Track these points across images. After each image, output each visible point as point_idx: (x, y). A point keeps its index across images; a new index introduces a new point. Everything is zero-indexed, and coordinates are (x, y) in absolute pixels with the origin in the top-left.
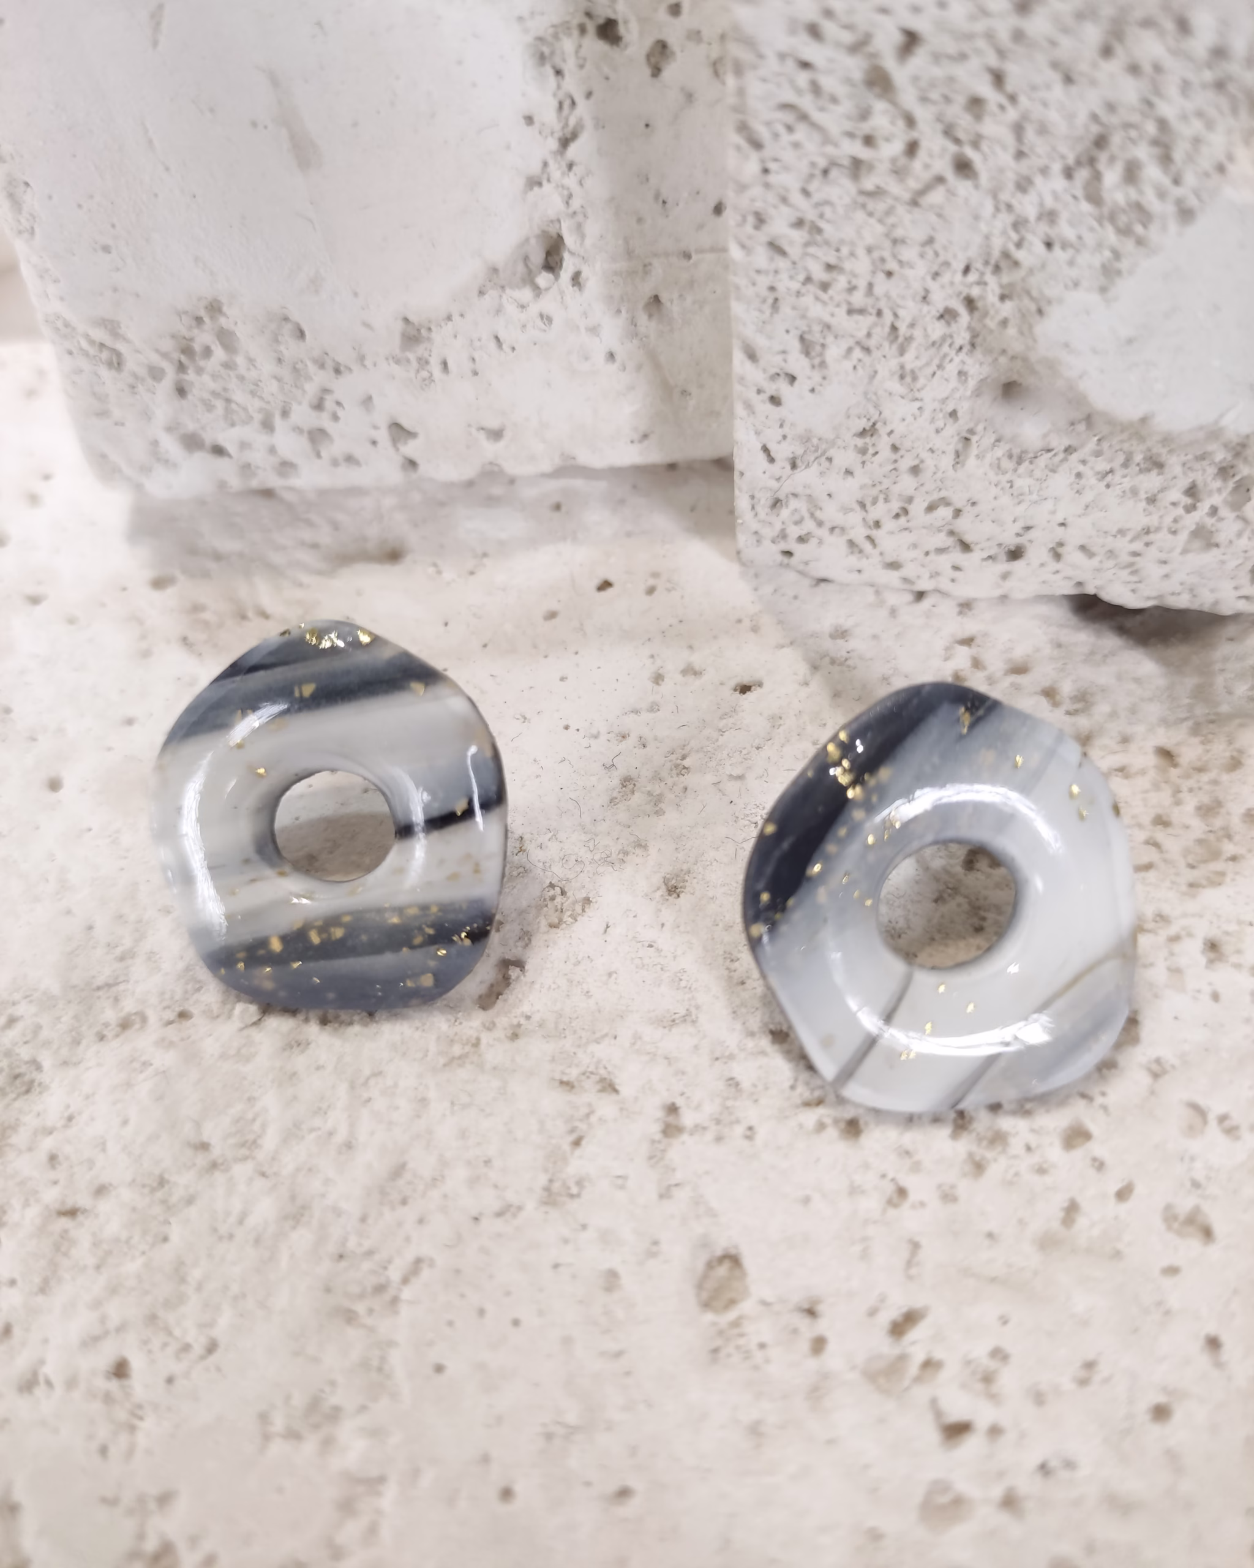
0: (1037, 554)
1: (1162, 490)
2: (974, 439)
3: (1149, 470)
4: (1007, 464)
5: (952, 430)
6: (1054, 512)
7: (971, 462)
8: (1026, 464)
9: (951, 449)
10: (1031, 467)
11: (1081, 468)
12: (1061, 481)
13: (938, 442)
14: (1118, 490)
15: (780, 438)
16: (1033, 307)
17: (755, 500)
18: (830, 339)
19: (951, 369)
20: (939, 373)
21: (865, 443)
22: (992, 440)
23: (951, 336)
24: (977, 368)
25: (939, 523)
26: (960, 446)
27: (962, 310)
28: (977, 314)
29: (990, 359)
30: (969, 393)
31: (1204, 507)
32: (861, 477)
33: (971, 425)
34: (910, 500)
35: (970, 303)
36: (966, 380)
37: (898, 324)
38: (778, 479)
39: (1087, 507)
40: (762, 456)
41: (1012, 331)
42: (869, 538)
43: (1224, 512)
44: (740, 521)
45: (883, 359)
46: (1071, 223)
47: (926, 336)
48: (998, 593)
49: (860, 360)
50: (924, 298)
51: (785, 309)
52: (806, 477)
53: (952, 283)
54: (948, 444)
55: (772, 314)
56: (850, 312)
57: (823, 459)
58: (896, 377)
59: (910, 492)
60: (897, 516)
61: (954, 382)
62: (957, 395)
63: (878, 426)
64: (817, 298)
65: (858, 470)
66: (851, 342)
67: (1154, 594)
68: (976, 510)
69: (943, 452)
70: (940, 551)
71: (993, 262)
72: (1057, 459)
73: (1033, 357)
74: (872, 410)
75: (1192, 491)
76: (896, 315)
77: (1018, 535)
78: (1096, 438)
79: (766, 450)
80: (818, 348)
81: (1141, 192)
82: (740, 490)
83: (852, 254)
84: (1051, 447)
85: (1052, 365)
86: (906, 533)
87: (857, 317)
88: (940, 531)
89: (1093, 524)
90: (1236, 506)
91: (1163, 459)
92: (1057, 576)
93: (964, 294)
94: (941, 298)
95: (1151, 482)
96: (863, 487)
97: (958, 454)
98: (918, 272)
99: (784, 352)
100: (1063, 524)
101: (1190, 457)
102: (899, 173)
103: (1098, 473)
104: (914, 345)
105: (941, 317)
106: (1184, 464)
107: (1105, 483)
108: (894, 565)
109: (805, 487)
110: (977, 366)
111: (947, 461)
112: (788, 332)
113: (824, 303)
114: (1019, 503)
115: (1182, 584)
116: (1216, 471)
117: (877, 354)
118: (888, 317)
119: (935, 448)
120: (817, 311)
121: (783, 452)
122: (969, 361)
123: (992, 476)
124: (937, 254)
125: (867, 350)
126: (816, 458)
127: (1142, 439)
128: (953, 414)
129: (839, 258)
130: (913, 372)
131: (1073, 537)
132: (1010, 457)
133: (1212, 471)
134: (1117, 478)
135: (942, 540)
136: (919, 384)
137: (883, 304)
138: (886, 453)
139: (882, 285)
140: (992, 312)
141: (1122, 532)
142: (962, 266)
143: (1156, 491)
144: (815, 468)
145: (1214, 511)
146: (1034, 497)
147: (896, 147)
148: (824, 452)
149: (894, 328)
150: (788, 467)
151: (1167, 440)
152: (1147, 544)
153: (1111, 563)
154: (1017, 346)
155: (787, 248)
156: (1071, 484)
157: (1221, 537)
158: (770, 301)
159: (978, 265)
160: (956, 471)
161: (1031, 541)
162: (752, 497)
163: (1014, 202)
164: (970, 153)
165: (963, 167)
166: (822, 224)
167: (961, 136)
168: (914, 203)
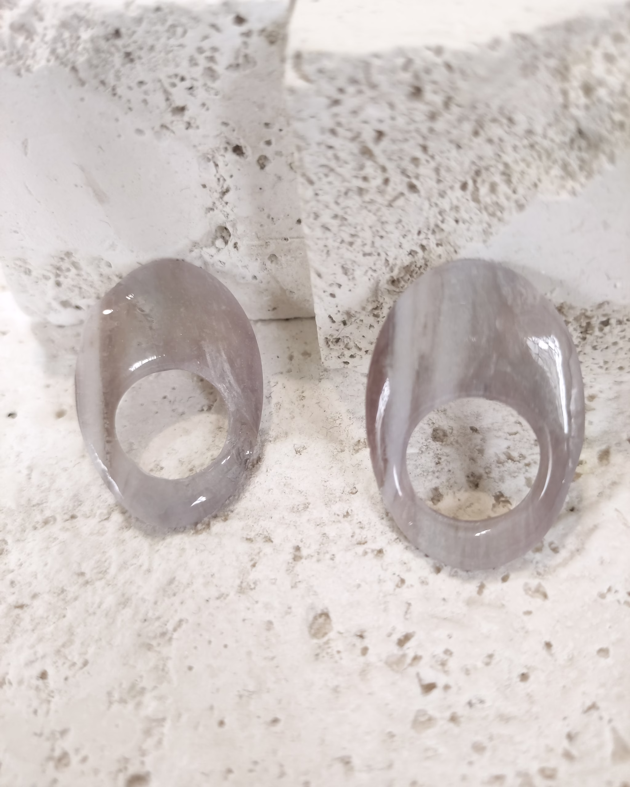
27: (419, 250)
46: (466, 212)
50: (401, 246)
51: (333, 255)
53: (413, 239)
55: (326, 257)
56: (364, 255)
64: (348, 249)
71: (431, 229)
76: (387, 255)
80: (351, 271)
81: (498, 197)
87: (367, 257)
94: (409, 246)
102: (381, 192)
112: (335, 264)
113: (351, 252)
118: (384, 256)
120: (348, 255)
124: (404, 227)
129: (357, 231)
139: (379, 242)
140: (434, 251)
142: (417, 232)
147: (379, 181)
155: (331, 228)
158: (325, 251)
159: (424, 230)
163: (438, 202)
164: (415, 182)
165: (412, 187)
166: (346, 216)
167: (410, 174)
168: (390, 205)
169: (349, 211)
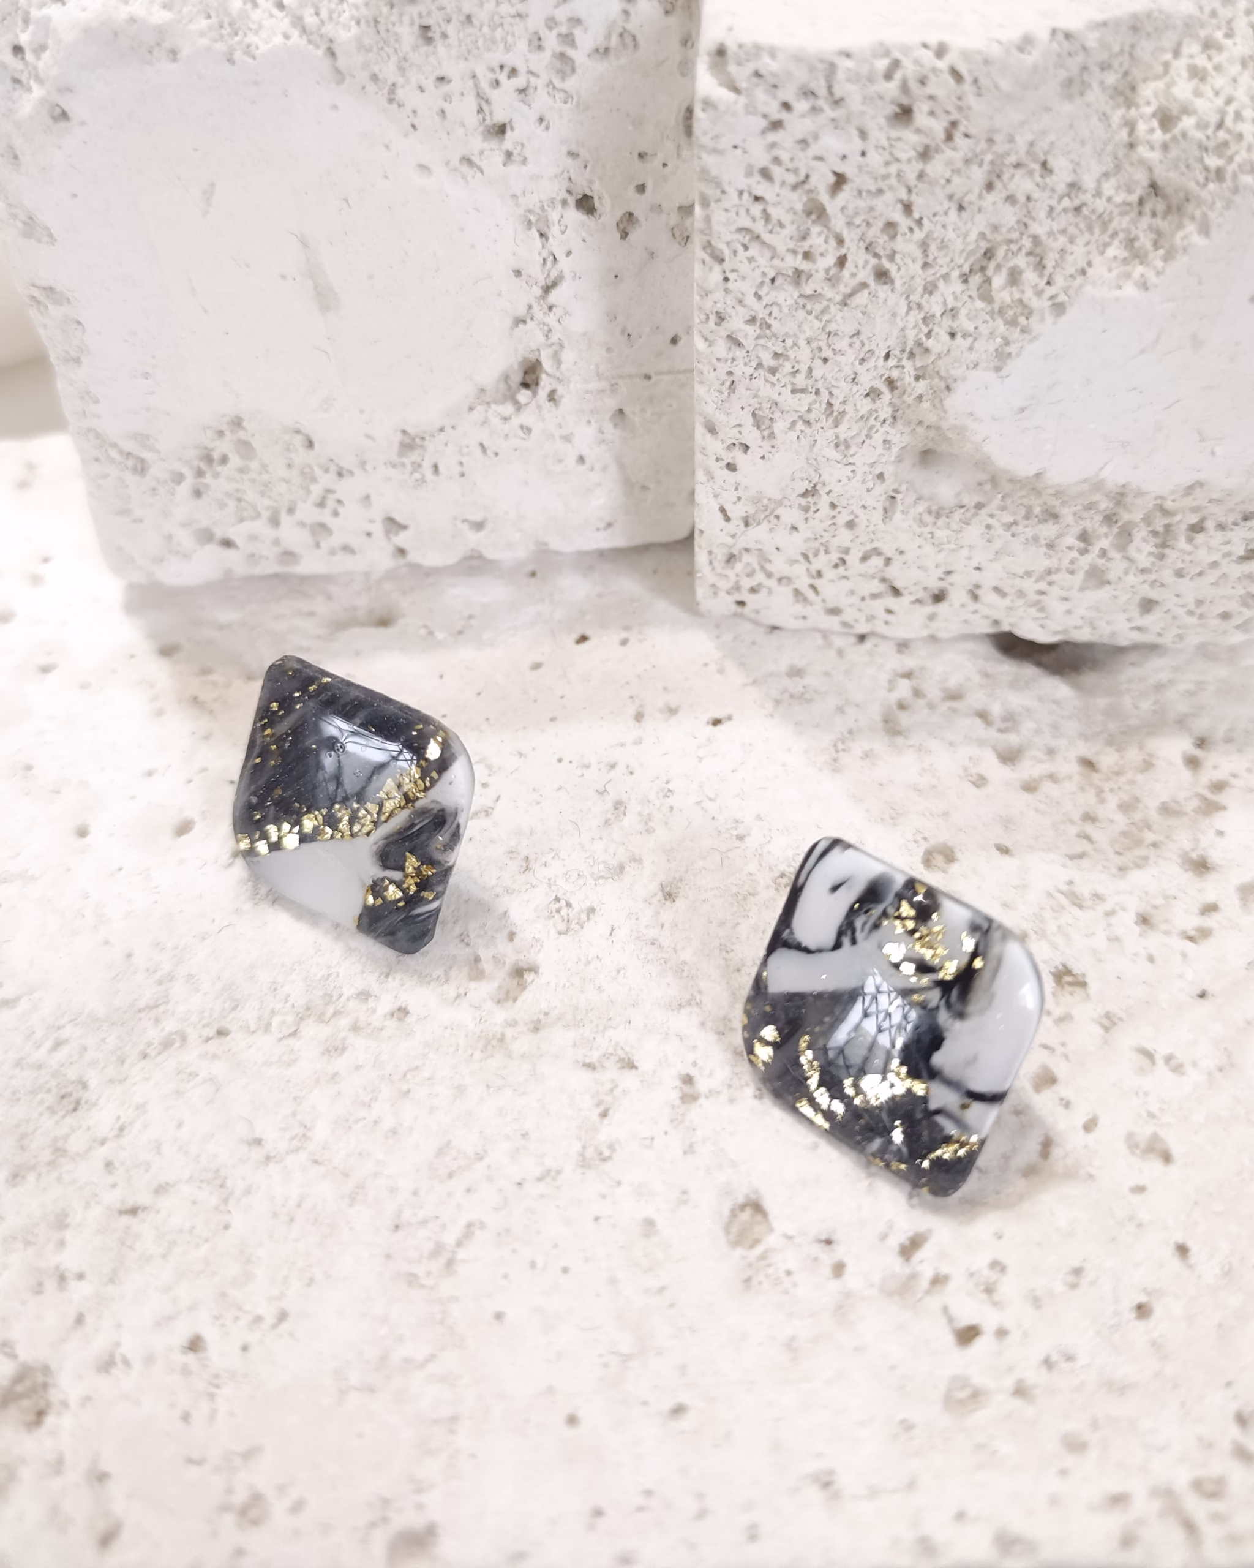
0: (958, 596)
1: (1060, 536)
2: (899, 497)
3: (1046, 521)
4: (928, 519)
5: (880, 490)
6: (969, 558)
7: (898, 516)
8: (944, 518)
9: (880, 506)
10: (948, 520)
11: (990, 521)
12: (974, 533)
13: (870, 501)
14: (1022, 539)
15: (736, 499)
16: (943, 385)
17: (713, 556)
18: (777, 415)
19: (878, 438)
20: (868, 442)
21: (809, 502)
22: (914, 498)
23: (876, 411)
24: (899, 437)
25: (872, 571)
26: (887, 504)
27: (884, 389)
28: (896, 392)
29: (909, 430)
30: (893, 459)
31: (1095, 550)
32: (805, 532)
33: (896, 486)
34: (847, 551)
35: (891, 383)
36: (889, 448)
37: (832, 401)
38: (733, 536)
39: (997, 553)
40: (720, 516)
41: (926, 405)
42: (813, 587)
43: (1114, 554)
44: (699, 575)
45: (821, 430)
46: (969, 317)
47: (857, 410)
48: (925, 633)
49: (802, 431)
50: (854, 379)
51: (741, 389)
52: (758, 534)
53: (875, 367)
54: (878, 501)
55: (729, 394)
56: (794, 391)
57: (772, 518)
58: (832, 445)
59: (847, 544)
60: (836, 566)
61: (880, 450)
62: (884, 460)
63: (818, 487)
64: (767, 381)
65: (801, 525)
66: (796, 418)
67: (1059, 628)
68: (903, 558)
69: (874, 508)
70: (874, 596)
71: (908, 349)
72: (968, 515)
73: (945, 425)
74: (813, 473)
75: (1084, 537)
76: (831, 393)
77: (941, 579)
78: (1000, 495)
79: (723, 510)
80: (767, 422)
81: (1022, 292)
82: (700, 547)
83: (795, 344)
84: (963, 504)
85: (961, 431)
86: (845, 582)
87: (799, 395)
88: (873, 577)
89: (1004, 567)
90: (1122, 548)
91: (1057, 510)
92: (976, 617)
93: (886, 376)
94: (867, 380)
95: (1049, 530)
96: (807, 540)
97: (885, 510)
98: (848, 360)
99: (740, 425)
100: (978, 569)
101: (1079, 507)
102: (832, 280)
103: (1004, 525)
104: (847, 418)
105: (867, 395)
106: (1075, 514)
107: (1010, 533)
108: (835, 611)
109: (756, 542)
110: (899, 435)
111: (878, 515)
112: (742, 408)
113: (773, 384)
114: (939, 551)
115: (1082, 618)
116: (1101, 518)
117: (816, 426)
118: (825, 396)
119: (867, 505)
120: (766, 391)
121: (737, 512)
122: (892, 431)
123: (915, 527)
124: (863, 345)
125: (808, 423)
126: (767, 516)
127: (1038, 492)
128: (881, 476)
129: (785, 348)
130: (846, 441)
131: (988, 579)
132: (930, 512)
133: (1099, 518)
134: (1019, 529)
135: (876, 586)
136: (852, 451)
137: (820, 385)
138: (825, 509)
139: (819, 370)
140: (909, 390)
141: (1028, 574)
142: (883, 354)
143: (1053, 537)
144: (765, 525)
145: (1103, 553)
146: (952, 546)
147: (830, 260)
148: (773, 510)
149: (830, 404)
150: (742, 525)
151: (1058, 494)
152: (1050, 584)
153: (1020, 602)
154: (931, 418)
155: (742, 340)
156: (982, 534)
157: (1112, 576)
158: (728, 384)
159: (897, 352)
160: (885, 524)
161: (951, 584)
162: (710, 553)
163: (923, 302)
164: (886, 264)
165: (882, 275)
166: (770, 321)
167: (879, 250)
168: (844, 303)
169: (775, 310)
